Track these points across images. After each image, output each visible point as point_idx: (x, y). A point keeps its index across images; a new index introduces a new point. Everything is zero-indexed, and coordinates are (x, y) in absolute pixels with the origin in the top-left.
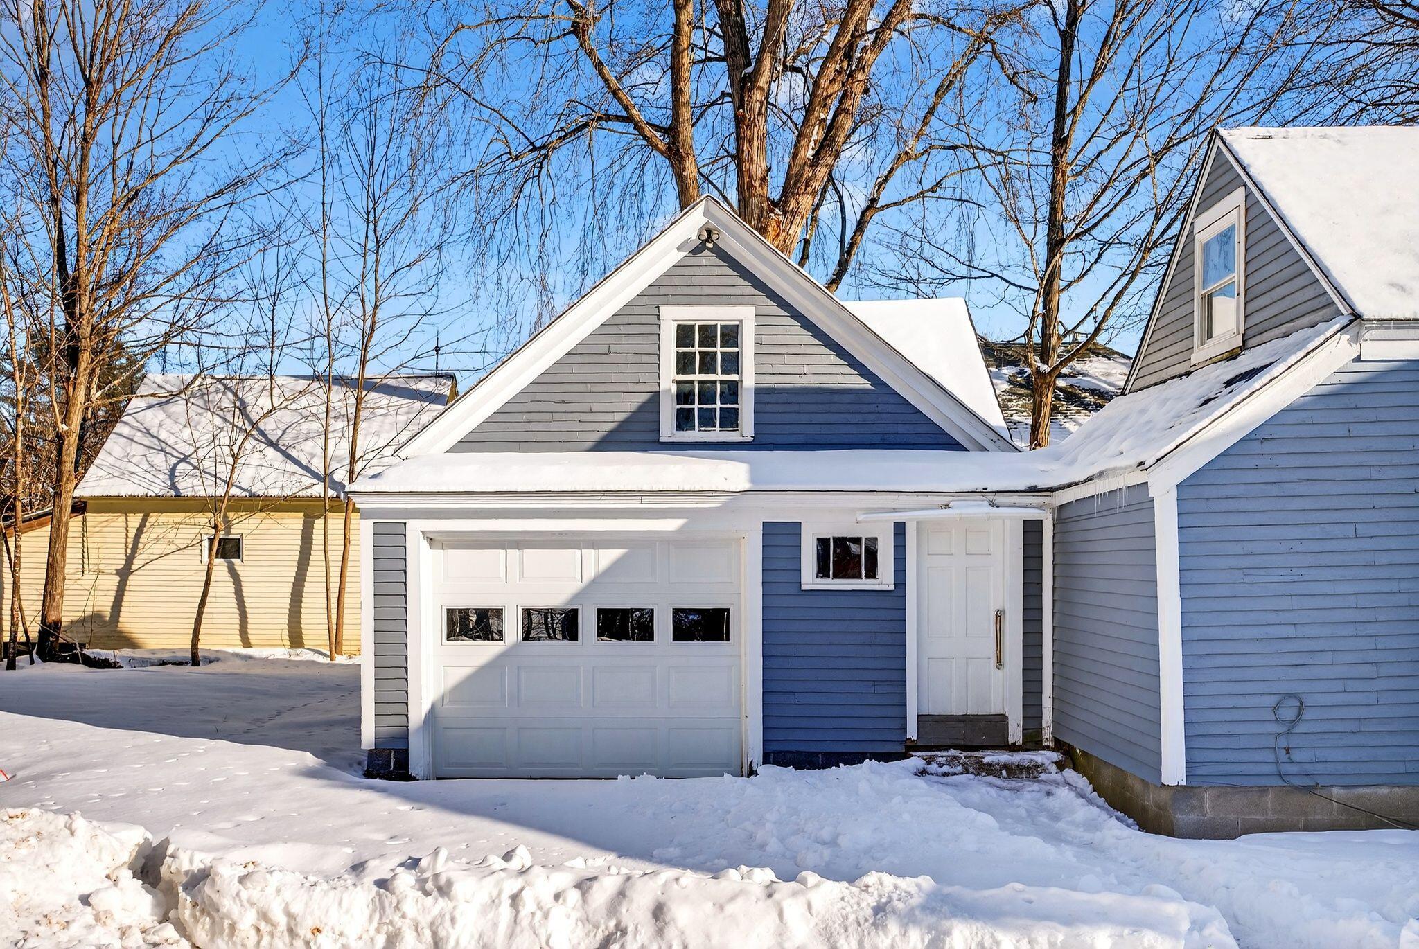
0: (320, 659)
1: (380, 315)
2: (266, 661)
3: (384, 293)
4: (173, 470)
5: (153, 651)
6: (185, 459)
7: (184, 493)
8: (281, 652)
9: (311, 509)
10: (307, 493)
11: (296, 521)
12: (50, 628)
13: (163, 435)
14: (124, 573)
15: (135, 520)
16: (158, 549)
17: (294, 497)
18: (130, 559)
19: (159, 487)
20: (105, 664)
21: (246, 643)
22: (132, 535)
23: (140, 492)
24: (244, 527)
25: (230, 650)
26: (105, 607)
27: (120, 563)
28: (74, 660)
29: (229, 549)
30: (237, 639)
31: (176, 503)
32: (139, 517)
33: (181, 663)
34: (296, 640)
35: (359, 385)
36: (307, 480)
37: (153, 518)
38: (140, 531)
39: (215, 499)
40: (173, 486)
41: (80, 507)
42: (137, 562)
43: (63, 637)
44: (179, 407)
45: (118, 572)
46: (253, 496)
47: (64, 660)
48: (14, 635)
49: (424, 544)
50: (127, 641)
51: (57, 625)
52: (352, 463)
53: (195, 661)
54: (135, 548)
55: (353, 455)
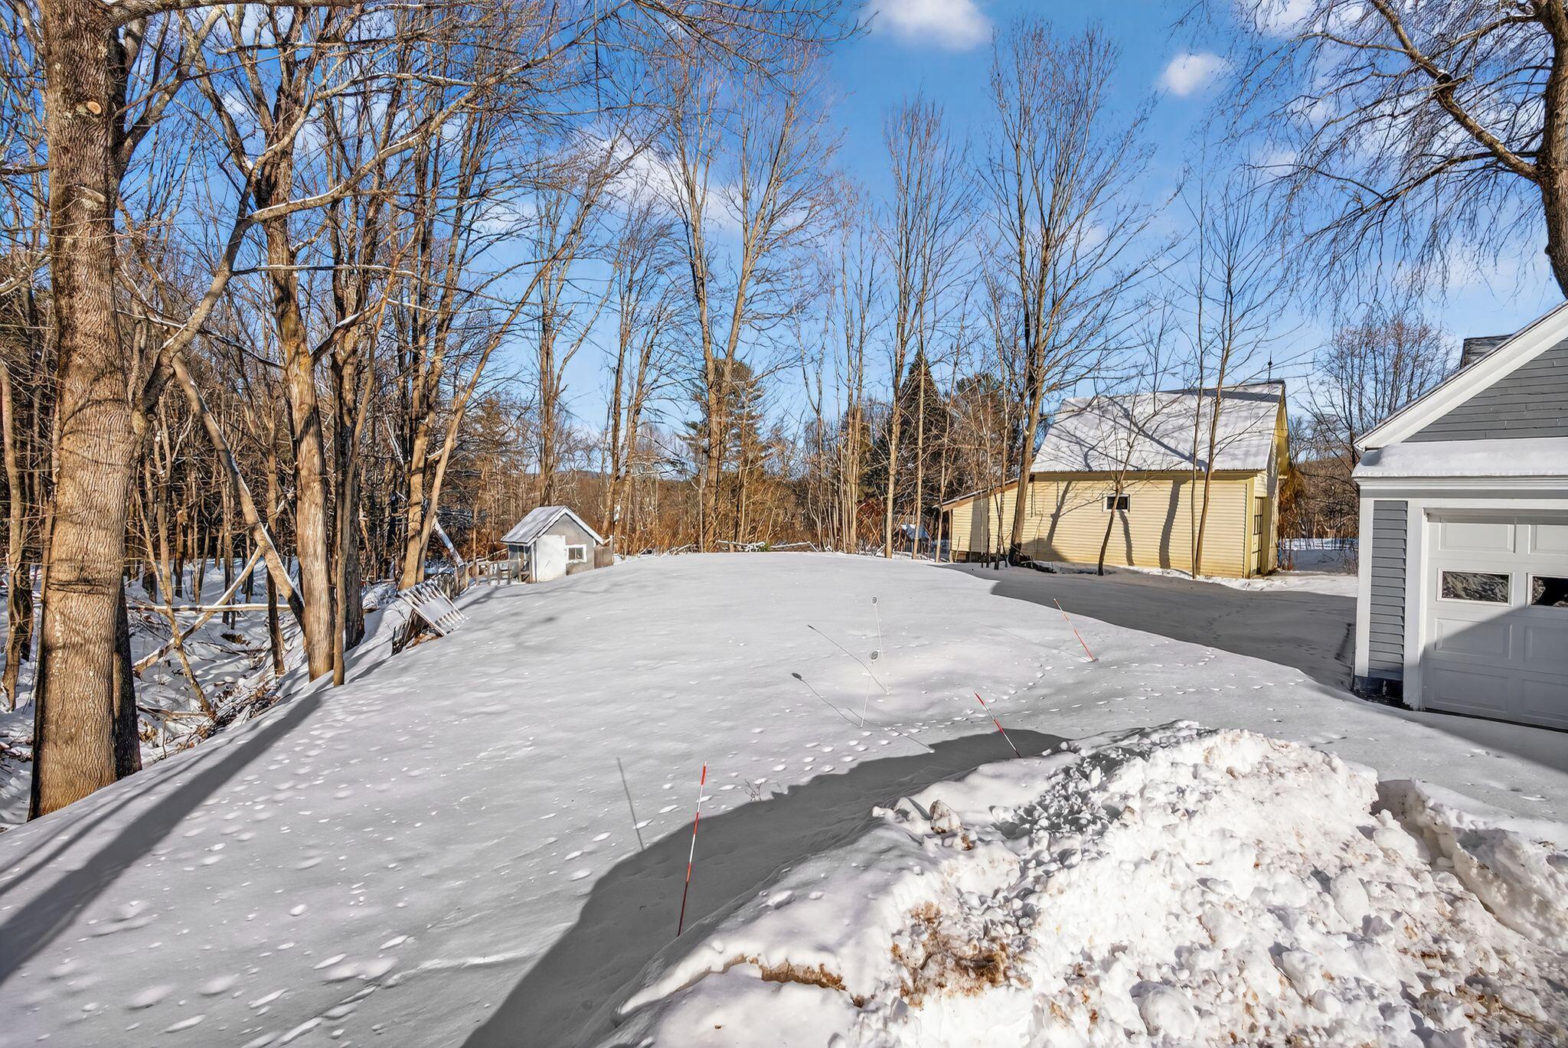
0: (1187, 577)
1: (1234, 344)
2: (1148, 576)
3: (1237, 328)
4: (1086, 456)
5: (1074, 564)
6: (1093, 448)
7: (1094, 469)
8: (1156, 571)
9: (1178, 478)
10: (1178, 467)
11: (1167, 486)
12: (1016, 547)
13: (1078, 434)
14: (1055, 517)
15: (1063, 485)
16: (1077, 501)
17: (1168, 471)
18: (1059, 509)
19: (1078, 465)
20: (1047, 570)
21: (1130, 562)
22: (1061, 494)
23: (1068, 469)
24: (1133, 490)
25: (1121, 566)
26: (1045, 534)
27: (1054, 511)
28: (1029, 566)
29: (1121, 503)
30: (1125, 559)
31: (1089, 475)
32: (1065, 484)
33: (1091, 573)
34: (1165, 562)
35: (1218, 395)
36: (1177, 459)
37: (1073, 484)
38: (1066, 492)
39: (1117, 472)
40: (1088, 465)
41: (1032, 478)
42: (1063, 510)
43: (1023, 552)
44: (1088, 415)
45: (1052, 516)
46: (1139, 470)
47: (1022, 566)
48: (999, 550)
49: (1425, 518)
50: (1057, 556)
51: (1020, 545)
52: (1212, 447)
53: (1101, 572)
54: (1062, 503)
55: (1212, 440)
